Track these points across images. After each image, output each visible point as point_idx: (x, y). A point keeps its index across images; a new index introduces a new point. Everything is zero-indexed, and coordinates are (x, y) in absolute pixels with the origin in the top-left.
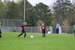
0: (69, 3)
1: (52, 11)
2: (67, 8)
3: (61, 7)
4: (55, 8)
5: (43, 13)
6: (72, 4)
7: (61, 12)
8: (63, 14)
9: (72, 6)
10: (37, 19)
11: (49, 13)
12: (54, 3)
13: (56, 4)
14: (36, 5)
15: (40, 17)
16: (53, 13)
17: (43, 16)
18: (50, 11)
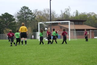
0: (31, 12)
1: (17, 20)
2: (29, 17)
3: (24, 16)
4: (18, 17)
5: (8, 22)
6: (33, 13)
7: (24, 21)
8: (26, 22)
9: (33, 15)
10: (3, 27)
11: (13, 22)
12: (18, 13)
13: (20, 14)
14: (2, 15)
15: (6, 26)
16: (17, 21)
17: (8, 25)
18: (14, 20)
